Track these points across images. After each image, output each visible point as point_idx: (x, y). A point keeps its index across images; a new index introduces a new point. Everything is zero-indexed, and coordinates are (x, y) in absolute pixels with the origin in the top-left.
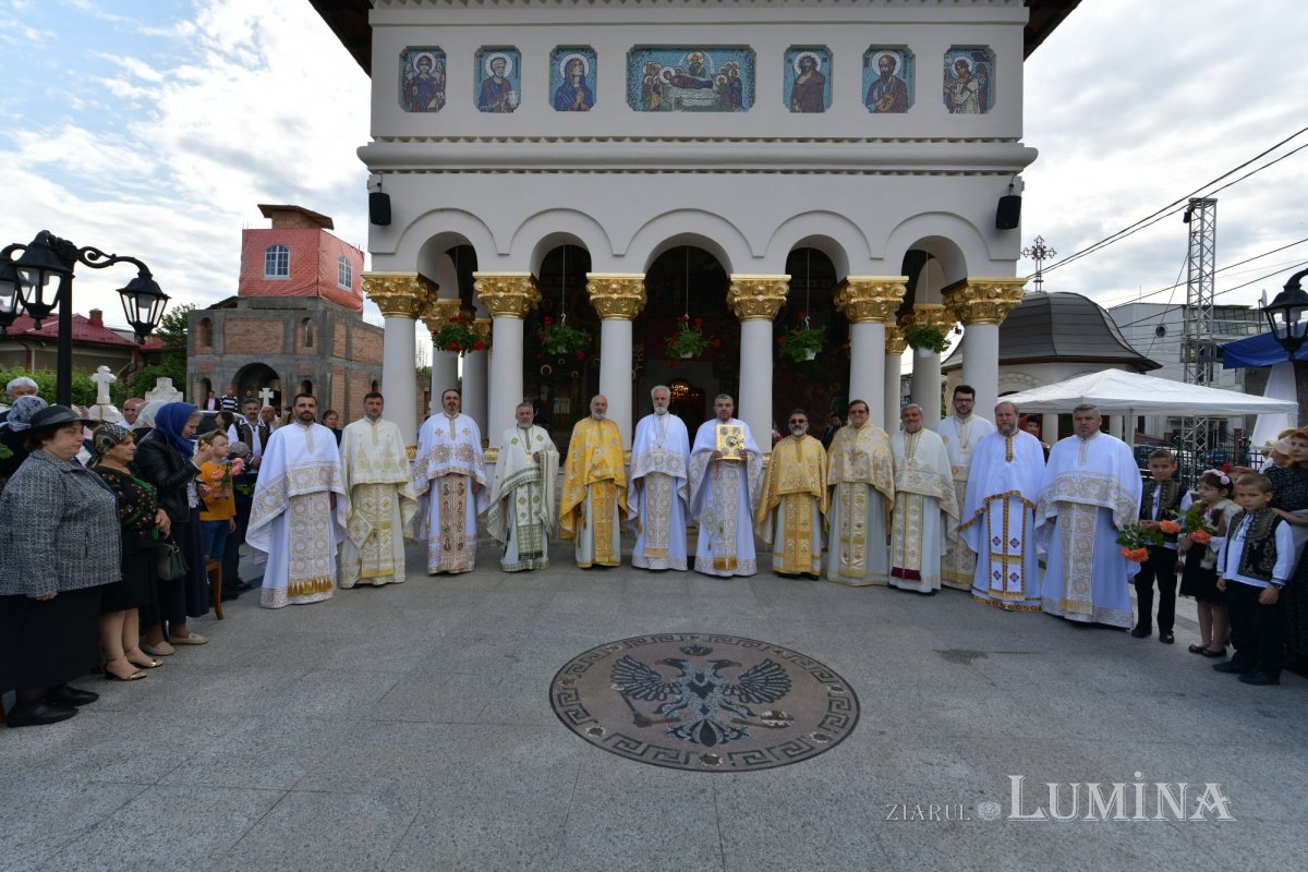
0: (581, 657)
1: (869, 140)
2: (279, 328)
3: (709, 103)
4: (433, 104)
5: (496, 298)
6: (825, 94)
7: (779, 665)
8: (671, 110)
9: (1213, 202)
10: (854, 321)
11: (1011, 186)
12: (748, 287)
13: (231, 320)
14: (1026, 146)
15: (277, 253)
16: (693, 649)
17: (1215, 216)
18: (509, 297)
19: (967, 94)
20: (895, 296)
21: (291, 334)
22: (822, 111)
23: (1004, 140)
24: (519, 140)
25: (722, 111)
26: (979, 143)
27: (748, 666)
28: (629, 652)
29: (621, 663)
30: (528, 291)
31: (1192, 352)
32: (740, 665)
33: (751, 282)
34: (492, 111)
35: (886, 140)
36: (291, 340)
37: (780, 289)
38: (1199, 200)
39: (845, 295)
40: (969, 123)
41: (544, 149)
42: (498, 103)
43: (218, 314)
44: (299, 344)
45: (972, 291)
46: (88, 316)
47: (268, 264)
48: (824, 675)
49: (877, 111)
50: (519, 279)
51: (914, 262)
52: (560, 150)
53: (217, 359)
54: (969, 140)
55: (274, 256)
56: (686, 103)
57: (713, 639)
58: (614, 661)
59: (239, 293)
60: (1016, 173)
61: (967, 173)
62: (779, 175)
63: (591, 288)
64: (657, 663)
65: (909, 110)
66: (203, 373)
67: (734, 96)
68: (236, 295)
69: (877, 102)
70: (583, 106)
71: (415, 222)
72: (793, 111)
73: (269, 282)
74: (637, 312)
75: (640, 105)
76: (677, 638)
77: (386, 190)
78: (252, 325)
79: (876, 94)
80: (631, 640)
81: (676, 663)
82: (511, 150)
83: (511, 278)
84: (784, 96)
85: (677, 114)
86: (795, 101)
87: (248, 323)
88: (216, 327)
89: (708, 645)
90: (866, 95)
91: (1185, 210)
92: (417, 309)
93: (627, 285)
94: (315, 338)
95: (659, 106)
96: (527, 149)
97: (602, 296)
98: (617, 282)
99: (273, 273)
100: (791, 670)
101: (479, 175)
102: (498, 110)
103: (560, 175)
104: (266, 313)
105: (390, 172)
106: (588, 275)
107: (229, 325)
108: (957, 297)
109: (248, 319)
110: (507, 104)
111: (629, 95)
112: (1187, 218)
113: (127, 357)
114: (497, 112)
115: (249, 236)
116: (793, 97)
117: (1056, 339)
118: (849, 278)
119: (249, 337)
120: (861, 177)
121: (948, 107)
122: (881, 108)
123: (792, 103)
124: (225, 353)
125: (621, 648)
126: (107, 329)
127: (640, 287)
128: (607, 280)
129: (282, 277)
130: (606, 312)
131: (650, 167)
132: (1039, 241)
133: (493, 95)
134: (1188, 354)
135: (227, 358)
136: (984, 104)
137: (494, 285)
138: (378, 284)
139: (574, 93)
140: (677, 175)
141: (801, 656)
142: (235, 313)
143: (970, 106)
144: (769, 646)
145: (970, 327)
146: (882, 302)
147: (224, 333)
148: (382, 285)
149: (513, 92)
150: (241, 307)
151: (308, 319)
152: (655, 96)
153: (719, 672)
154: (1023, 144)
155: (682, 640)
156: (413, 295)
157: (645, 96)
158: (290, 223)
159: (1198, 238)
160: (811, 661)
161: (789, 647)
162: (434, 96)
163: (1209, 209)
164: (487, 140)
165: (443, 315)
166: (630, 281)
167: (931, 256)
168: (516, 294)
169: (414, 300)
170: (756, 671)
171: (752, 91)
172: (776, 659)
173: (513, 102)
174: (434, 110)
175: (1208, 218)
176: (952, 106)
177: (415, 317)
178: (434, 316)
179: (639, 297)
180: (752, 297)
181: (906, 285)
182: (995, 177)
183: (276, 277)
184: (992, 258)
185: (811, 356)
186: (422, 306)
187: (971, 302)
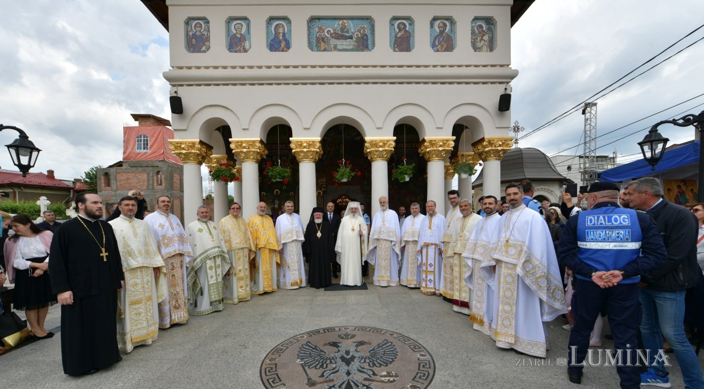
0: (282, 344)
1: (434, 66)
2: (145, 176)
3: (351, 47)
4: (204, 48)
5: (242, 152)
6: (411, 42)
7: (392, 343)
8: (331, 51)
9: (595, 104)
10: (429, 160)
11: (506, 89)
12: (374, 144)
13: (119, 173)
14: (513, 69)
15: (142, 138)
16: (345, 335)
17: (596, 111)
18: (249, 152)
19: (483, 42)
20: (449, 147)
21: (151, 179)
22: (410, 51)
23: (502, 66)
24: (251, 67)
25: (358, 51)
26: (489, 67)
27: (374, 344)
28: (310, 339)
29: (304, 346)
30: (259, 148)
31: (586, 176)
32: (370, 344)
33: (376, 141)
34: (236, 52)
35: (443, 66)
36: (151, 182)
37: (391, 144)
38: (589, 103)
39: (424, 147)
40: (484, 57)
41: (264, 72)
42: (239, 48)
43: (113, 170)
44: (155, 184)
45: (487, 143)
46: (46, 173)
47: (138, 144)
48: (416, 347)
49: (438, 51)
50: (254, 142)
51: (458, 129)
52: (273, 72)
53: (113, 193)
54: (484, 66)
55: (141, 140)
56: (339, 47)
57: (357, 329)
58: (301, 345)
59: (123, 159)
60: (508, 83)
61: (484, 83)
62: (388, 85)
63: (292, 146)
64: (325, 345)
65: (454, 51)
66: (106, 200)
67: (364, 43)
68: (122, 160)
69: (437, 46)
70: (285, 49)
71: (197, 113)
72: (395, 51)
73: (139, 153)
74: (317, 158)
75: (315, 48)
76: (337, 329)
77: (180, 95)
78: (131, 175)
79: (437, 42)
80: (312, 332)
81: (335, 344)
82: (247, 72)
83: (250, 141)
84: (390, 43)
85: (335, 53)
86: (396, 46)
87: (128, 174)
88: (112, 177)
89: (354, 333)
90: (432, 42)
91: (583, 109)
92: (201, 159)
93: (311, 144)
94: (163, 181)
95: (325, 49)
96: (255, 72)
97: (298, 150)
98: (306, 142)
99: (141, 149)
100: (398, 345)
101: (230, 87)
102: (240, 51)
103: (274, 86)
104: (137, 169)
105: (182, 85)
106: (291, 139)
107: (118, 176)
108: (480, 147)
109: (128, 172)
110: (244, 48)
111: (309, 43)
112: (584, 112)
113: (68, 194)
114: (239, 52)
115: (127, 130)
116: (394, 44)
117: (525, 170)
118: (426, 138)
119: (129, 181)
120: (430, 85)
121: (474, 49)
122: (440, 49)
123: (394, 48)
124: (117, 190)
125: (305, 337)
126: (57, 180)
127: (318, 145)
128: (301, 142)
129: (145, 151)
130: (302, 159)
131: (321, 81)
132: (516, 123)
133: (236, 43)
134: (584, 177)
135: (119, 192)
136: (491, 48)
137: (241, 145)
138: (178, 146)
139: (280, 42)
140: (335, 85)
141: (403, 336)
142: (121, 169)
143: (485, 48)
144: (387, 331)
145: (486, 162)
146: (443, 150)
147: (116, 180)
148: (180, 147)
149: (247, 42)
150: (125, 166)
151: (160, 171)
152: (323, 44)
153: (359, 348)
154: (511, 68)
155: (340, 330)
156: (198, 152)
157: (317, 43)
158: (148, 123)
159: (589, 122)
160: (409, 339)
161: (397, 331)
162: (204, 44)
163: (594, 108)
164: (234, 67)
165: (218, 163)
166: (313, 142)
167: (466, 127)
168: (253, 150)
169: (198, 155)
170: (379, 347)
171: (374, 41)
172: (390, 339)
173: (247, 47)
174: (204, 52)
175: (593, 112)
176: (476, 48)
177: (200, 163)
178: (213, 164)
179: (318, 150)
180: (376, 149)
181: (454, 141)
182: (498, 85)
183: (143, 151)
184: (497, 127)
185: (407, 179)
186: (204, 158)
187: (487, 149)
